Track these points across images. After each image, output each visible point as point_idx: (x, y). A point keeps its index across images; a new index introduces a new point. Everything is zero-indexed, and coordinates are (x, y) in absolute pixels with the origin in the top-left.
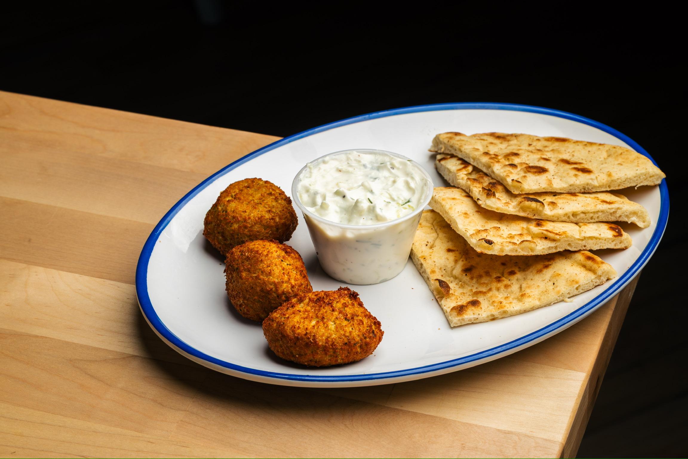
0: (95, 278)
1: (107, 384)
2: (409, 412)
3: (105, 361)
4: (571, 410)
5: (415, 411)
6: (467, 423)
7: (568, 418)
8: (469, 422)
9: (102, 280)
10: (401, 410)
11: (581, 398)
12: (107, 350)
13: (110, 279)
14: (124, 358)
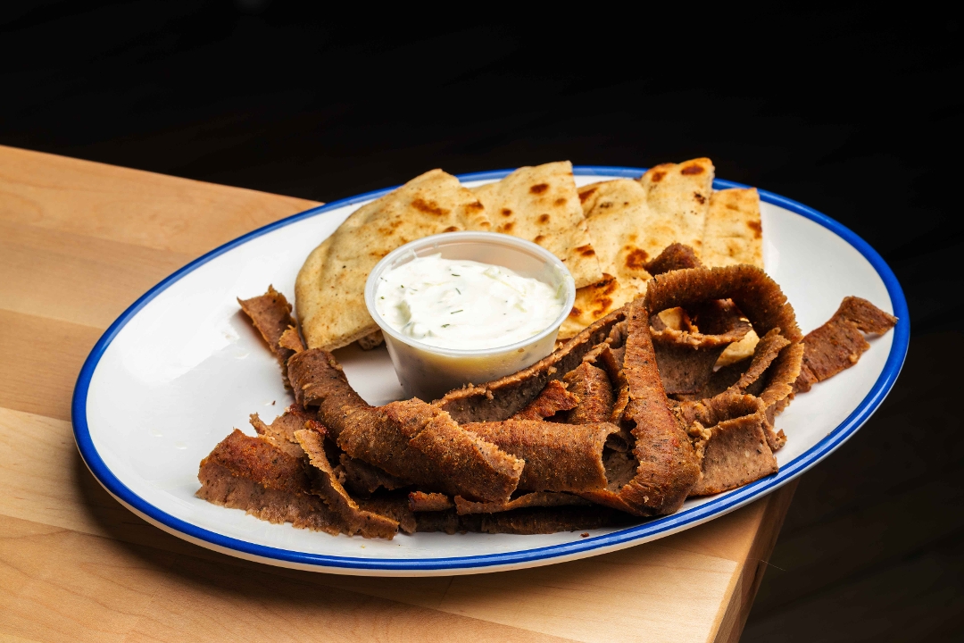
0: (16, 412)
1: (26, 574)
2: (473, 619)
3: (25, 538)
4: (713, 619)
5: (481, 618)
6: (559, 638)
7: (709, 631)
8: (561, 636)
9: (27, 414)
10: (461, 617)
11: (729, 600)
12: (28, 521)
13: (38, 413)
14: (52, 534)
